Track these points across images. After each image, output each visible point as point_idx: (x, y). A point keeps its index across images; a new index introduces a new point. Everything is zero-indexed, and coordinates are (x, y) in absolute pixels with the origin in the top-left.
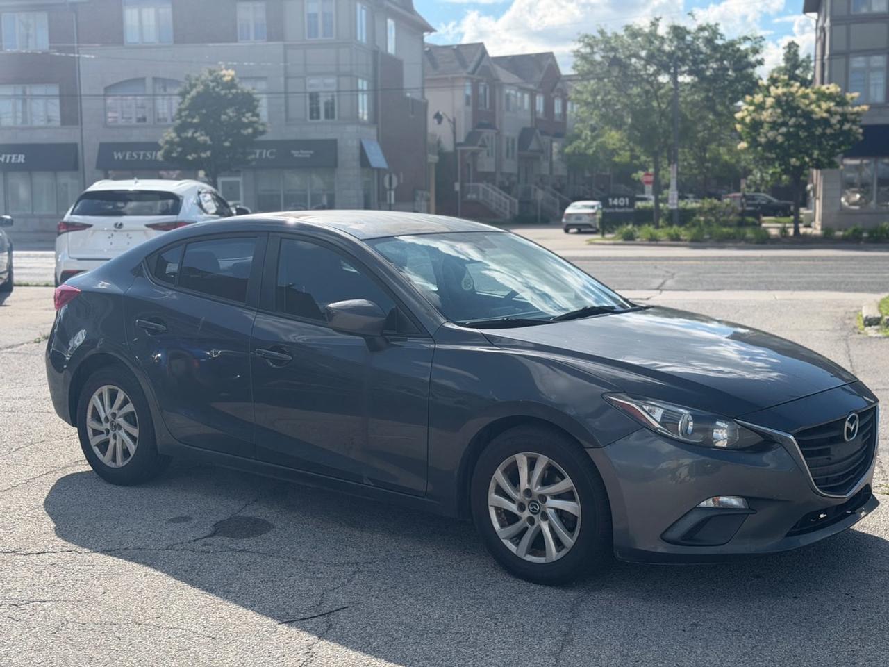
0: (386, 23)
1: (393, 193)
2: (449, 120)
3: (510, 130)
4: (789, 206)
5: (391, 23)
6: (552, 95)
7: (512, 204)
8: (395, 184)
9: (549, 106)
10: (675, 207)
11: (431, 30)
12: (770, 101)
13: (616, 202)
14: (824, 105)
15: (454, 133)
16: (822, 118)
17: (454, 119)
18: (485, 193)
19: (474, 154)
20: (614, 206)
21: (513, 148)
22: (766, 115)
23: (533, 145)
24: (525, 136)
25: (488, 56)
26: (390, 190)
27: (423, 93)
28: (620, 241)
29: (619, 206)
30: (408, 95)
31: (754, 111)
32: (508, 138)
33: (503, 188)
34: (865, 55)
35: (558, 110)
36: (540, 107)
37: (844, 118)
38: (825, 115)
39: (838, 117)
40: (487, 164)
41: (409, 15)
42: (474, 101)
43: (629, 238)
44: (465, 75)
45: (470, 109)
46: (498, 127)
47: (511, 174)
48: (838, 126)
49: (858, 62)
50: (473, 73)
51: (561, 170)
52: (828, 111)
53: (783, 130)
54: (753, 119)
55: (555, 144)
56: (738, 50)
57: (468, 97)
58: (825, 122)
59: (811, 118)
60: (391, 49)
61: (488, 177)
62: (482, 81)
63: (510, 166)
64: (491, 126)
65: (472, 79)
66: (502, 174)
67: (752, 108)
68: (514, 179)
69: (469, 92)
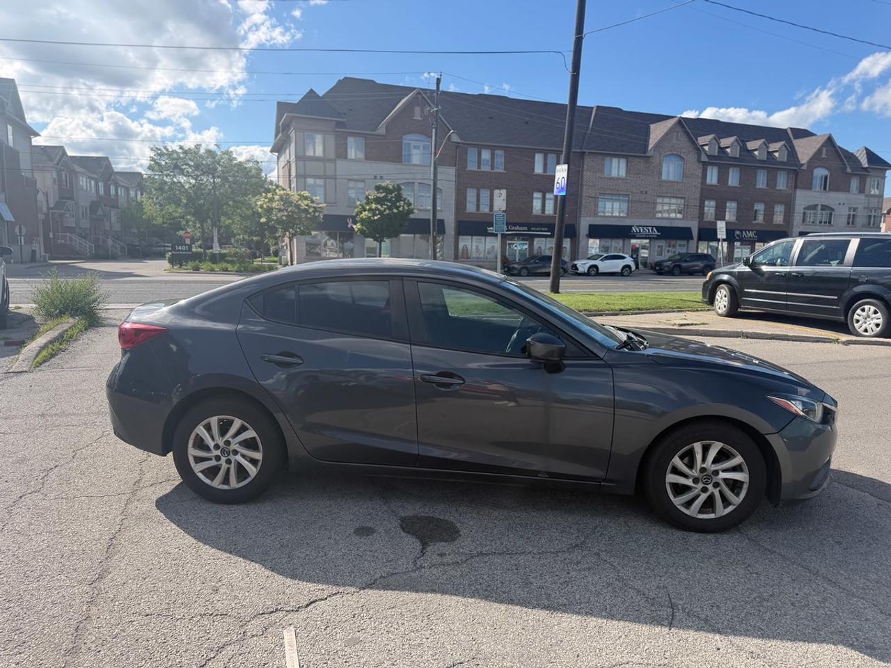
0: (7, 127)
1: (23, 238)
2: (43, 193)
3: (85, 203)
4: (256, 253)
5: (10, 128)
6: (109, 183)
7: (91, 247)
8: (24, 232)
9: (107, 190)
10: (218, 252)
11: (37, 135)
12: (277, 197)
13: (180, 248)
14: (306, 202)
15: (47, 201)
16: (305, 209)
17: (47, 192)
18: (71, 239)
19: (61, 215)
20: (179, 250)
21: (86, 212)
22: (275, 205)
23: (100, 212)
24: (94, 206)
25: (67, 155)
26: (21, 236)
27: (33, 173)
28: (191, 271)
29: (182, 251)
30: (23, 174)
31: (268, 202)
32: (83, 207)
33: (80, 235)
34: (314, 178)
35: (113, 191)
36: (102, 192)
37: (315, 210)
38: (306, 207)
39: (313, 209)
40: (71, 222)
41: (22, 122)
42: (59, 181)
43: (196, 269)
44: (52, 165)
45: (56, 187)
46: (75, 198)
47: (86, 229)
48: (313, 214)
49: (310, 181)
50: (58, 164)
51: (117, 227)
52: (307, 205)
53: (286, 213)
54: (268, 206)
55: (112, 213)
56: (246, 168)
57: (54, 180)
58: (306, 211)
59: (300, 209)
60: (11, 143)
61: (71, 230)
62: (63, 170)
63: (85, 224)
64: (72, 199)
65: (57, 168)
66: (80, 228)
67: (267, 200)
68: (88, 232)
69: (55, 176)
